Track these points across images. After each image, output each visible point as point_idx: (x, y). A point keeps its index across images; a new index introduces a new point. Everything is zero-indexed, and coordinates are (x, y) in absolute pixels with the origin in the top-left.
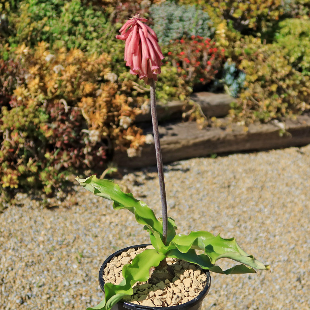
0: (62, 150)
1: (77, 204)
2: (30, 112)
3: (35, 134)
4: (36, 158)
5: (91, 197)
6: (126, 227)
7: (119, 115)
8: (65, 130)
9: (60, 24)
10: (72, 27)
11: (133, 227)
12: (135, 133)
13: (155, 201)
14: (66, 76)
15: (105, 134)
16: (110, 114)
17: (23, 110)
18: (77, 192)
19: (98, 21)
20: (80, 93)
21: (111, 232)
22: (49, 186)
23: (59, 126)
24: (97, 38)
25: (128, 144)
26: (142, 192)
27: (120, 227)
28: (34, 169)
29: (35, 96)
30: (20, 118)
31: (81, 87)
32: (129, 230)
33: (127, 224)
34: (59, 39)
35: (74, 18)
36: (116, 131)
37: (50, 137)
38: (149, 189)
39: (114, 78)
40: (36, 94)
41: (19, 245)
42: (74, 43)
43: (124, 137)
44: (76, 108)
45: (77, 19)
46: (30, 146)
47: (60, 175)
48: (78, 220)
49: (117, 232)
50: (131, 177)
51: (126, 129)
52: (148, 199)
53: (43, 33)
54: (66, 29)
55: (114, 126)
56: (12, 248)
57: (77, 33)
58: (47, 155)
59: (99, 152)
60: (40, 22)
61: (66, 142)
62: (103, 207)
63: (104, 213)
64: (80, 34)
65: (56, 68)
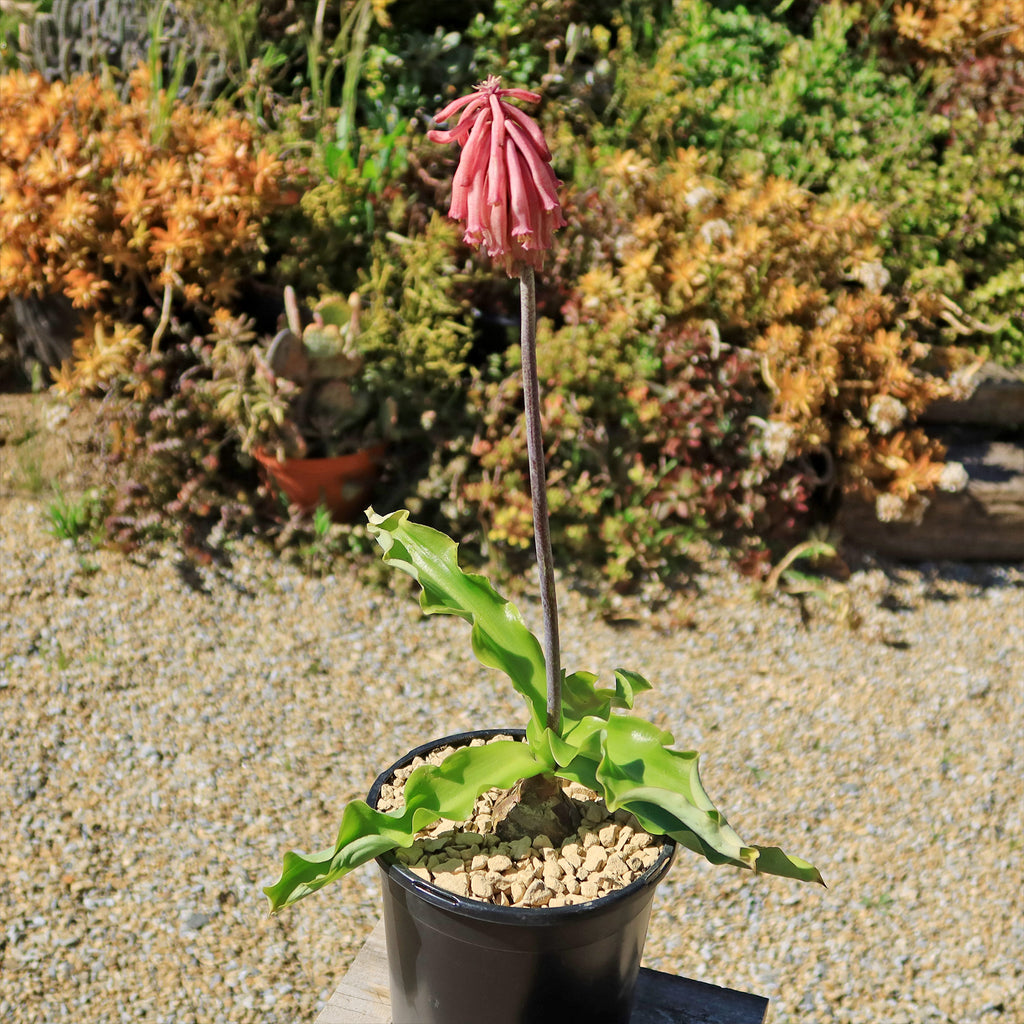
0: (682, 464)
1: (692, 626)
2: (609, 344)
3: (614, 409)
4: (605, 476)
5: (739, 614)
6: (812, 723)
7: (877, 391)
8: (697, 408)
9: (764, 102)
10: (799, 116)
11: (833, 726)
12: (916, 453)
13: (928, 666)
14: (733, 255)
15: (815, 439)
16: (849, 384)
17: (591, 336)
18: (701, 593)
19: (885, 107)
20: (767, 308)
21: (760, 726)
22: (622, 561)
23: (682, 395)
24: (868, 155)
25: (885, 481)
26: (898, 632)
27: (794, 716)
28: (590, 506)
29: (636, 301)
30: (580, 355)
31: (774, 293)
32: (819, 731)
33: (819, 714)
34: (752, 147)
35: (809, 89)
36: (856, 436)
37: (653, 421)
38: (925, 627)
39: (877, 280)
40: (639, 295)
41: (495, 703)
42: (793, 162)
43: (880, 458)
44: (745, 353)
45: (819, 93)
46: (592, 441)
47: (665, 535)
48: (681, 673)
49: (781, 729)
50: (876, 580)
51: (890, 437)
52: (912, 656)
53: (710, 125)
54: (779, 120)
55: (856, 423)
56: (472, 708)
57: (810, 134)
58: (637, 473)
59: (788, 488)
60: (701, 91)
61: (694, 443)
62: (767, 651)
63: (764, 668)
64: (820, 138)
65: (711, 229)
